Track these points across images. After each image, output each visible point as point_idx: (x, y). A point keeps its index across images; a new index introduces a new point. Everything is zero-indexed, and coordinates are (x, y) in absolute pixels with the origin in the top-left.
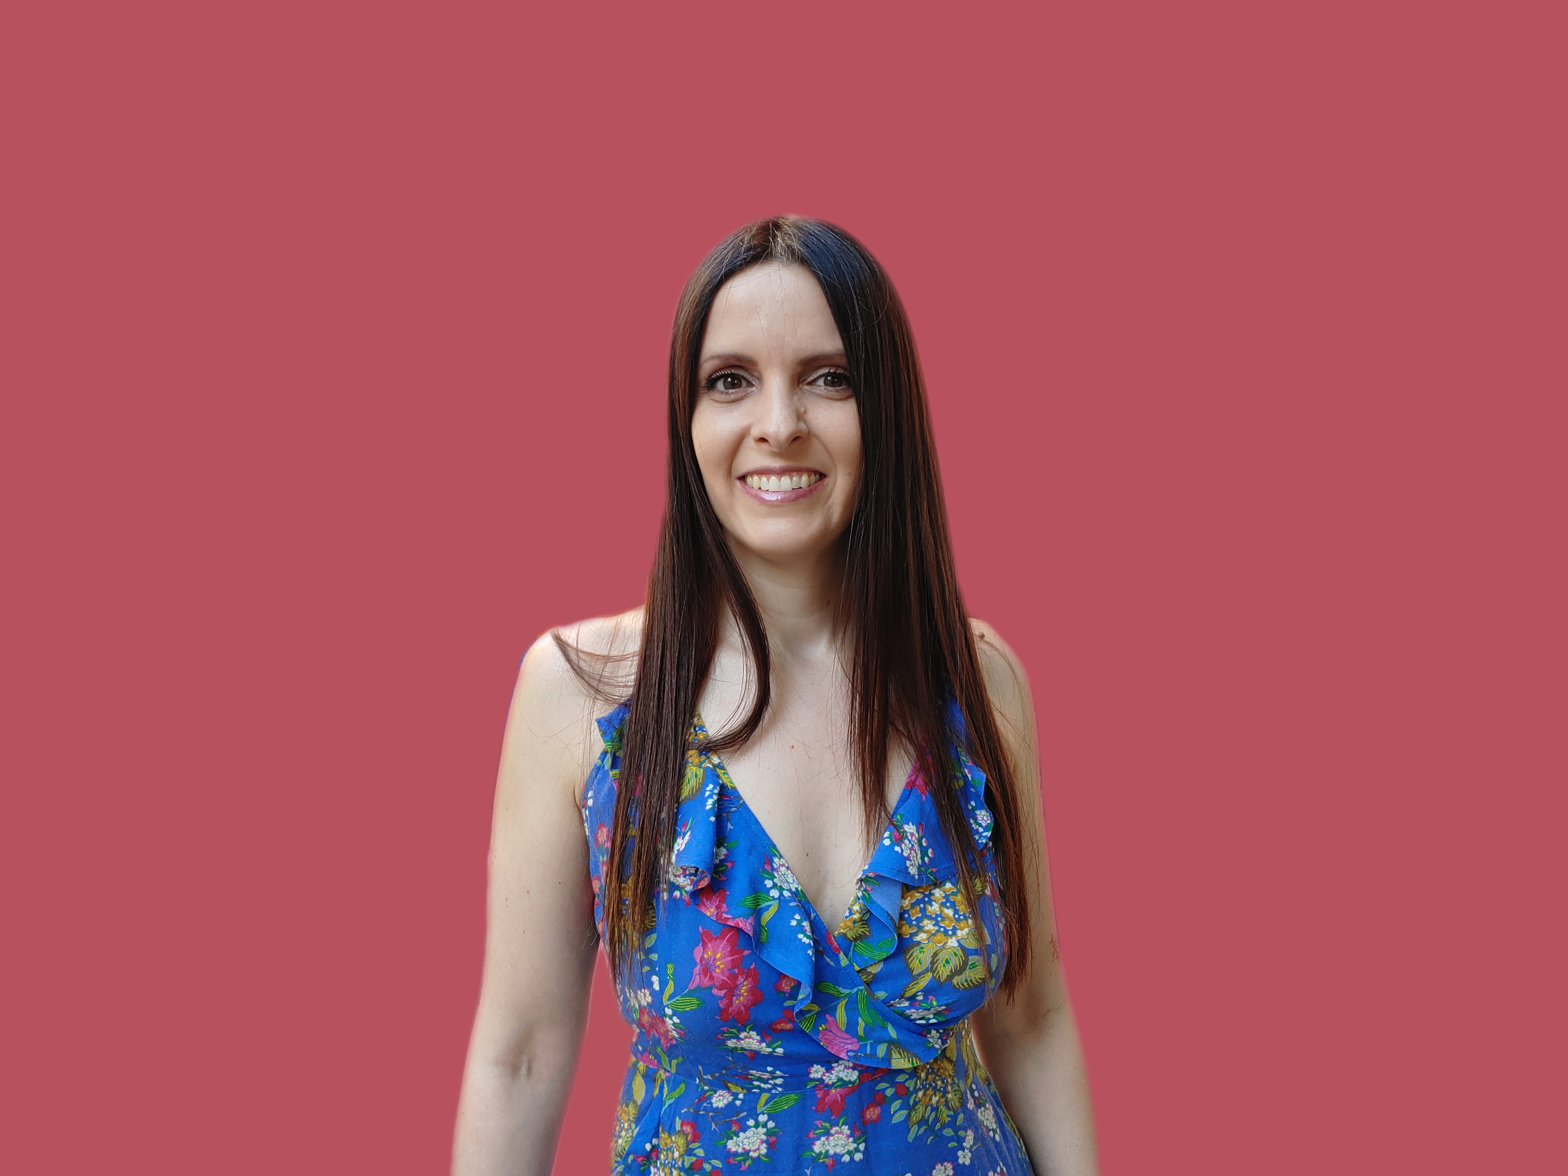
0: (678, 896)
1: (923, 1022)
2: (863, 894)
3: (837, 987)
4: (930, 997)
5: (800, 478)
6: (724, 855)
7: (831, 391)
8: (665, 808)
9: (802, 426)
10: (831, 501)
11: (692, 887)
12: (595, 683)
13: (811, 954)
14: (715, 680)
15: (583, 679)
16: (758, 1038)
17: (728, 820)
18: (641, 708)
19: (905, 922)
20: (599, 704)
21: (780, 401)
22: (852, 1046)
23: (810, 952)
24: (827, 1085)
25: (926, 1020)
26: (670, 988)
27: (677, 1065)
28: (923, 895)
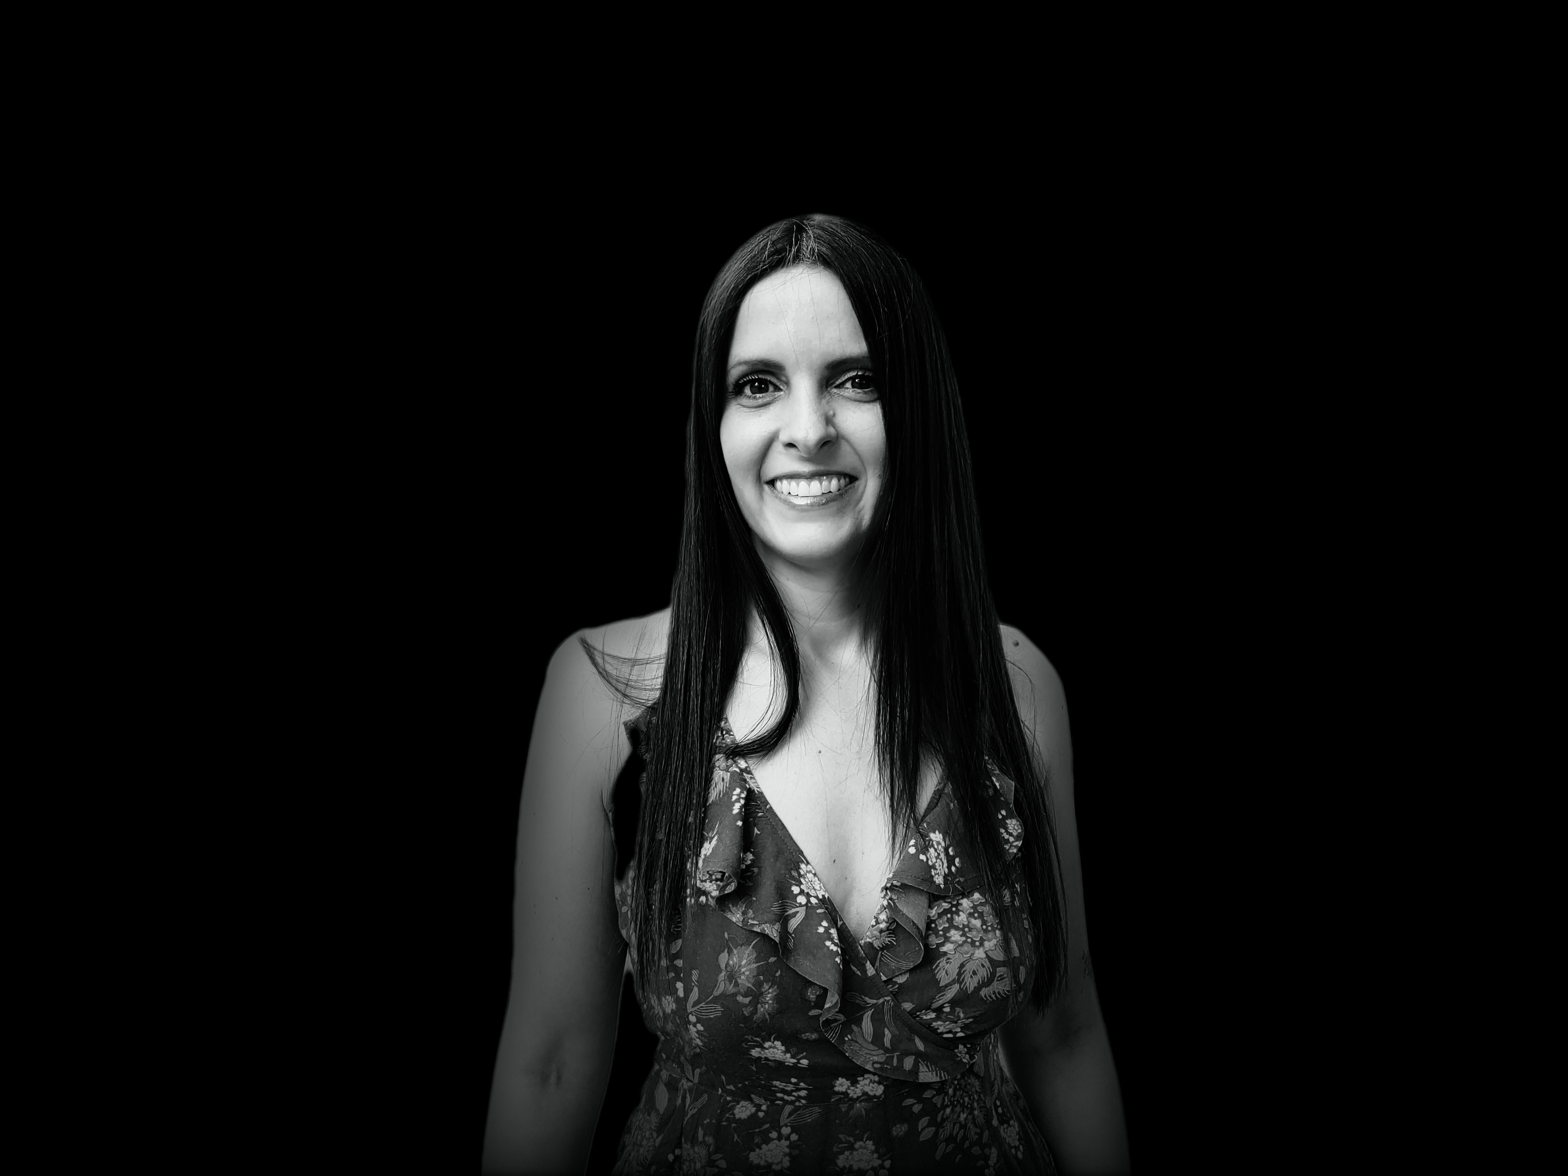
0: (704, 902)
1: (950, 1035)
2: (889, 903)
3: (863, 997)
4: (958, 1009)
5: (830, 482)
6: (750, 860)
7: (859, 393)
8: (692, 812)
9: (832, 430)
10: (862, 503)
11: (718, 892)
12: (621, 687)
13: (839, 962)
14: (744, 683)
15: (610, 683)
16: (783, 1048)
17: (755, 825)
18: (668, 713)
19: (931, 932)
20: (626, 707)
21: (808, 406)
22: (879, 1057)
23: (838, 960)
24: (851, 1099)
25: (953, 1034)
26: (695, 995)
27: (700, 1074)
28: (950, 905)
